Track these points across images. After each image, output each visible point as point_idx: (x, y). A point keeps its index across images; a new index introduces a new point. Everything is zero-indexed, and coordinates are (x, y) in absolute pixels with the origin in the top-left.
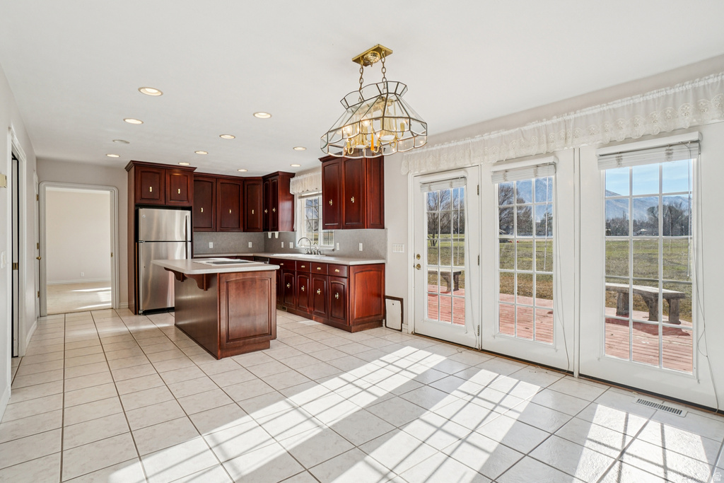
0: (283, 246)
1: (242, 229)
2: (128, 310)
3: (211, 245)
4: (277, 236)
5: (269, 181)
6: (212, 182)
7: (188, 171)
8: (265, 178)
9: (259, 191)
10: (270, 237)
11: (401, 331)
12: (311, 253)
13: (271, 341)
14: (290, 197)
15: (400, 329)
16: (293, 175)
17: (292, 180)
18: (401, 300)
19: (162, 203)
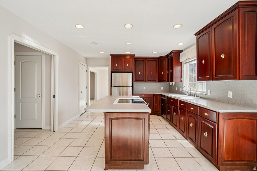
0: (177, 90)
1: (157, 81)
3: (144, 88)
4: (174, 85)
5: (169, 57)
6: (144, 60)
7: (132, 56)
9: (165, 63)
10: (171, 85)
12: (191, 95)
13: (144, 165)
14: (180, 64)
16: (182, 51)
17: (181, 54)
19: (121, 70)
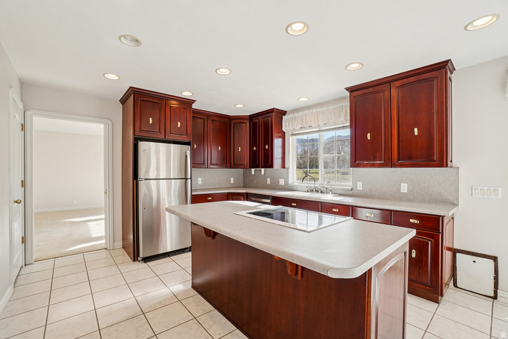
1: (228, 165)
2: (123, 249)
3: (200, 181)
4: (263, 173)
5: (258, 119)
6: (204, 119)
7: (186, 103)
8: (252, 117)
10: (253, 173)
11: (495, 297)
14: (282, 135)
15: (492, 295)
16: (284, 113)
17: (284, 117)
18: (495, 259)
19: (162, 137)
